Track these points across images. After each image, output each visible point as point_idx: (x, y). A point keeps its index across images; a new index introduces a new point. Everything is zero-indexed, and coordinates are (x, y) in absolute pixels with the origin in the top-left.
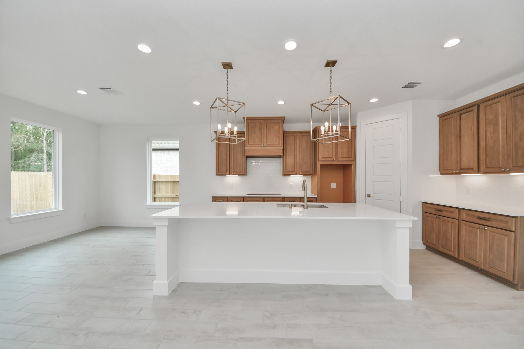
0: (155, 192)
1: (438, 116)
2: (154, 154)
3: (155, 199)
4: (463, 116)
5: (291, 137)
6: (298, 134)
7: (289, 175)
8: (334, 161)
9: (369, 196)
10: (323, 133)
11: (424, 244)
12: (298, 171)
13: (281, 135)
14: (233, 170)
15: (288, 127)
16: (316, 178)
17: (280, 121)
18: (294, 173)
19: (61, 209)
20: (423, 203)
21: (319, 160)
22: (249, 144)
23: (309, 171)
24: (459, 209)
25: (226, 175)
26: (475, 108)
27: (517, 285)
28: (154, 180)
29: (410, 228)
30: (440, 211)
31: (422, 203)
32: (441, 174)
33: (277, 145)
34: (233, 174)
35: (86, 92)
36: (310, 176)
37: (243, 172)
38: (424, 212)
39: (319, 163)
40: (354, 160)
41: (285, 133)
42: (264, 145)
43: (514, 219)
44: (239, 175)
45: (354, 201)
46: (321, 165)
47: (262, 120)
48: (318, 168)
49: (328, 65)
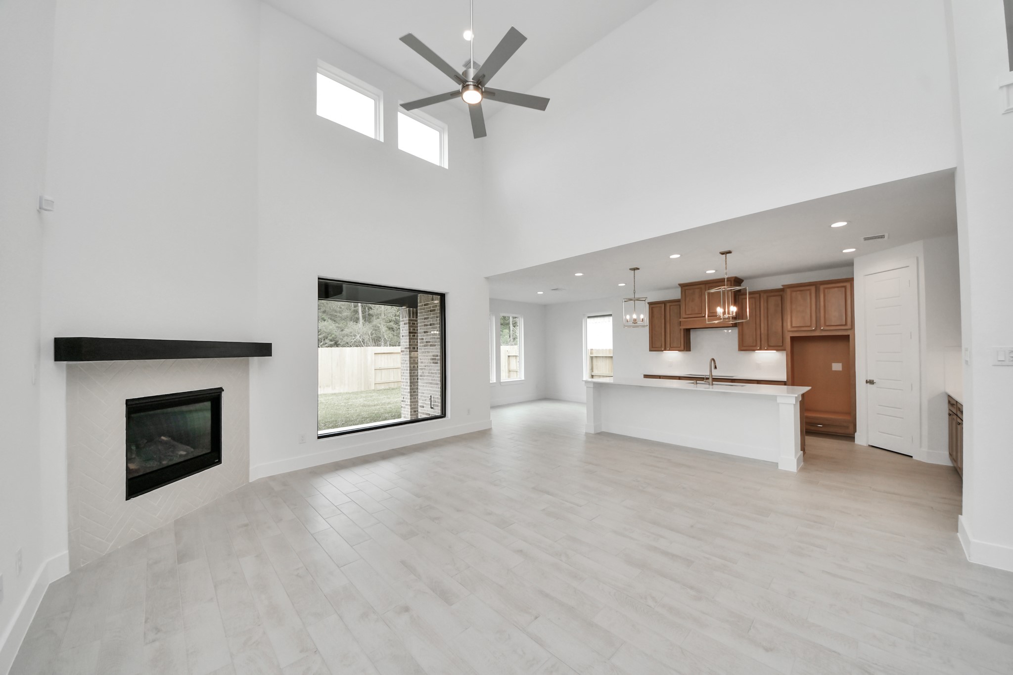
0: (592, 369)
2: (589, 320)
3: (592, 376)
6: (762, 294)
8: (813, 330)
9: (872, 382)
12: (763, 345)
14: (670, 346)
19: (523, 379)
21: (788, 330)
22: (686, 314)
23: (782, 345)
28: (592, 355)
29: (796, 397)
34: (669, 350)
35: (543, 292)
36: (785, 352)
38: (949, 409)
39: (788, 335)
40: (852, 328)
46: (791, 337)
47: (703, 284)
48: (788, 341)
49: (722, 253)
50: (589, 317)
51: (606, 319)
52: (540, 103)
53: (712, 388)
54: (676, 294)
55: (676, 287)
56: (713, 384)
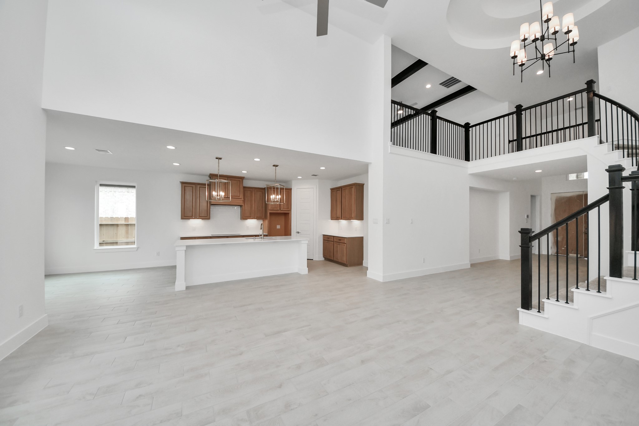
1: (331, 189)
2: (102, 189)
4: (338, 191)
5: (249, 191)
6: (254, 190)
7: (247, 219)
8: (278, 210)
9: (298, 233)
10: (272, 199)
11: (324, 257)
12: (254, 217)
13: (242, 190)
14: (198, 215)
15: (247, 184)
16: (267, 222)
17: (241, 180)
18: (250, 218)
20: (324, 235)
21: (269, 209)
23: (262, 217)
24: (334, 236)
25: (189, 219)
26: (341, 189)
27: (347, 265)
30: (329, 238)
31: (322, 236)
32: (331, 220)
33: (238, 197)
35: (74, 148)
36: (262, 220)
37: (206, 216)
38: (324, 240)
39: (269, 212)
40: (291, 210)
41: (244, 187)
42: (228, 197)
43: (346, 239)
44: (202, 219)
45: (290, 235)
46: (270, 213)
47: (226, 177)
48: (268, 214)
49: (274, 166)
50: (101, 185)
51: (131, 190)
52: (322, 30)
53: (263, 240)
54: (205, 180)
55: (206, 175)
56: (263, 238)
